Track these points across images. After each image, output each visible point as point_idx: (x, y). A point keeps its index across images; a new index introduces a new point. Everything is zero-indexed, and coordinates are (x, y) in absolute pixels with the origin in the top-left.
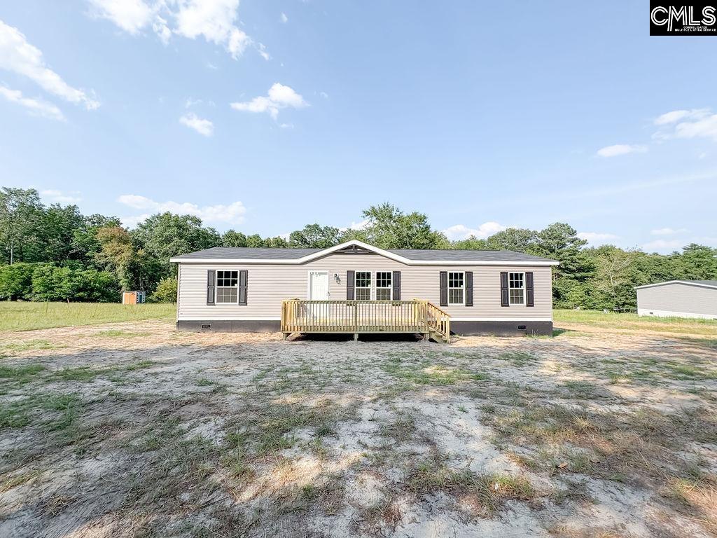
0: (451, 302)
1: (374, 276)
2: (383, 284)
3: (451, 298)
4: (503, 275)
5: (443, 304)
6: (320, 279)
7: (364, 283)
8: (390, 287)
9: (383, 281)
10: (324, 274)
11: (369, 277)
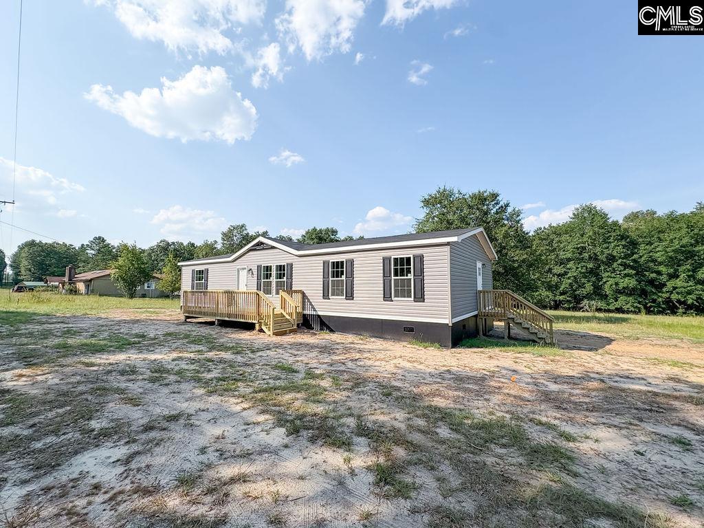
0: (333, 295)
1: (274, 269)
2: (280, 276)
3: (333, 290)
4: (386, 260)
5: (326, 296)
6: (244, 274)
7: (268, 276)
8: (285, 279)
9: (280, 274)
10: (245, 268)
11: (271, 270)
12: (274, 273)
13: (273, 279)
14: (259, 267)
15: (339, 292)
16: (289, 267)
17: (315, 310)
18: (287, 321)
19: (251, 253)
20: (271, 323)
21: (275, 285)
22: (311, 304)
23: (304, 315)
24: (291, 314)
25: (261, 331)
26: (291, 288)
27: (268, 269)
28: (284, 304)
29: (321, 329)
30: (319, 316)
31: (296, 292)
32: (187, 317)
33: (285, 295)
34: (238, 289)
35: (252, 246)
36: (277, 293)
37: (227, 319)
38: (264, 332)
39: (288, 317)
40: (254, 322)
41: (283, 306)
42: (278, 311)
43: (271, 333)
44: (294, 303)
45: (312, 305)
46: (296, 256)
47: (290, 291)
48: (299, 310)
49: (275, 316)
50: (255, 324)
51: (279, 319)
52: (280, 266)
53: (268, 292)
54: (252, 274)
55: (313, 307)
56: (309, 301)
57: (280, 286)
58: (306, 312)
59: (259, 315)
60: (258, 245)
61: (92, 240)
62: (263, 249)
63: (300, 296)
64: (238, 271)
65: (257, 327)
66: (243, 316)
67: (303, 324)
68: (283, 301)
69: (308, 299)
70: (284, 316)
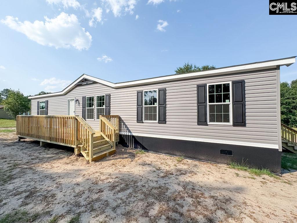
0: (146, 119)
1: (95, 99)
2: (100, 105)
3: (146, 115)
4: (201, 88)
5: (139, 120)
6: (72, 103)
7: (91, 105)
8: (104, 107)
9: (101, 103)
10: (73, 100)
11: (93, 101)
12: (95, 102)
13: (95, 107)
14: (84, 98)
15: (152, 117)
16: (108, 97)
17: (130, 132)
18: (107, 142)
19: (77, 88)
20: (90, 148)
21: (96, 112)
22: (126, 126)
23: (120, 135)
24: (110, 137)
25: (80, 155)
26: (110, 113)
27: (91, 99)
28: (103, 127)
29: (136, 148)
30: (133, 136)
31: (114, 117)
32: (20, 138)
33: (104, 119)
34: (69, 115)
35: (79, 82)
36: (98, 118)
37: (49, 142)
38: (83, 156)
39: (107, 139)
40: (73, 146)
41: (103, 129)
42: (98, 134)
43: (90, 159)
44: (112, 126)
46: (113, 88)
47: (108, 116)
48: (117, 132)
49: (94, 139)
50: (73, 148)
51: (98, 142)
52: (100, 97)
53: (91, 116)
54: (79, 103)
55: (128, 129)
56: (124, 124)
57: (100, 112)
58: (122, 133)
59: (77, 139)
60: (83, 82)
61: (3, 90)
62: (87, 84)
63: (116, 120)
64: (69, 101)
65: (76, 151)
66: (63, 140)
67: (119, 143)
68: (103, 125)
69: (124, 123)
70: (104, 139)
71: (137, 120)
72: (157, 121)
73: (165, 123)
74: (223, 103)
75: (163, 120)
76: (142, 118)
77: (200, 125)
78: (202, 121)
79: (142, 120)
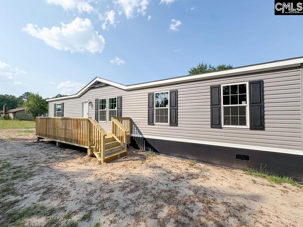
0: (157, 122)
1: (108, 101)
2: (112, 107)
3: (157, 117)
5: (151, 122)
6: (86, 106)
7: (103, 107)
8: (116, 109)
9: (113, 105)
10: (87, 102)
12: (107, 105)
13: (107, 109)
14: (97, 100)
15: (163, 119)
16: (119, 99)
17: (141, 134)
18: (118, 144)
19: (91, 91)
20: (102, 149)
21: (108, 114)
23: (132, 137)
24: (121, 138)
25: (93, 156)
26: (121, 115)
27: (104, 101)
28: (115, 129)
29: (147, 150)
30: (144, 139)
31: (125, 119)
32: (39, 138)
33: (116, 121)
35: (92, 85)
36: (110, 120)
37: (64, 142)
38: (95, 157)
39: (118, 141)
40: (86, 147)
41: (115, 131)
42: (110, 135)
43: (102, 159)
44: (123, 128)
45: (138, 130)
46: (125, 90)
47: (120, 118)
48: (128, 134)
49: (106, 141)
50: (87, 149)
51: (110, 144)
52: (112, 99)
53: (103, 118)
54: (92, 106)
57: (112, 114)
58: (133, 135)
59: (90, 141)
60: (96, 84)
61: (24, 93)
62: (100, 87)
63: (127, 123)
64: (83, 104)
65: (89, 152)
66: (77, 141)
68: (115, 127)
69: (135, 125)
70: (115, 140)
71: (149, 122)
72: (168, 124)
73: (177, 126)
74: (238, 105)
75: (174, 122)
76: (153, 120)
77: (213, 128)
78: (215, 124)
79: (153, 122)
